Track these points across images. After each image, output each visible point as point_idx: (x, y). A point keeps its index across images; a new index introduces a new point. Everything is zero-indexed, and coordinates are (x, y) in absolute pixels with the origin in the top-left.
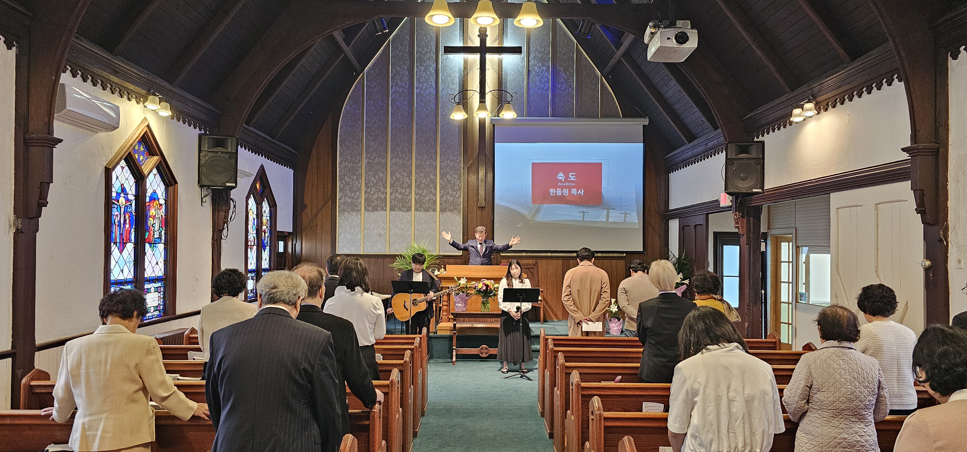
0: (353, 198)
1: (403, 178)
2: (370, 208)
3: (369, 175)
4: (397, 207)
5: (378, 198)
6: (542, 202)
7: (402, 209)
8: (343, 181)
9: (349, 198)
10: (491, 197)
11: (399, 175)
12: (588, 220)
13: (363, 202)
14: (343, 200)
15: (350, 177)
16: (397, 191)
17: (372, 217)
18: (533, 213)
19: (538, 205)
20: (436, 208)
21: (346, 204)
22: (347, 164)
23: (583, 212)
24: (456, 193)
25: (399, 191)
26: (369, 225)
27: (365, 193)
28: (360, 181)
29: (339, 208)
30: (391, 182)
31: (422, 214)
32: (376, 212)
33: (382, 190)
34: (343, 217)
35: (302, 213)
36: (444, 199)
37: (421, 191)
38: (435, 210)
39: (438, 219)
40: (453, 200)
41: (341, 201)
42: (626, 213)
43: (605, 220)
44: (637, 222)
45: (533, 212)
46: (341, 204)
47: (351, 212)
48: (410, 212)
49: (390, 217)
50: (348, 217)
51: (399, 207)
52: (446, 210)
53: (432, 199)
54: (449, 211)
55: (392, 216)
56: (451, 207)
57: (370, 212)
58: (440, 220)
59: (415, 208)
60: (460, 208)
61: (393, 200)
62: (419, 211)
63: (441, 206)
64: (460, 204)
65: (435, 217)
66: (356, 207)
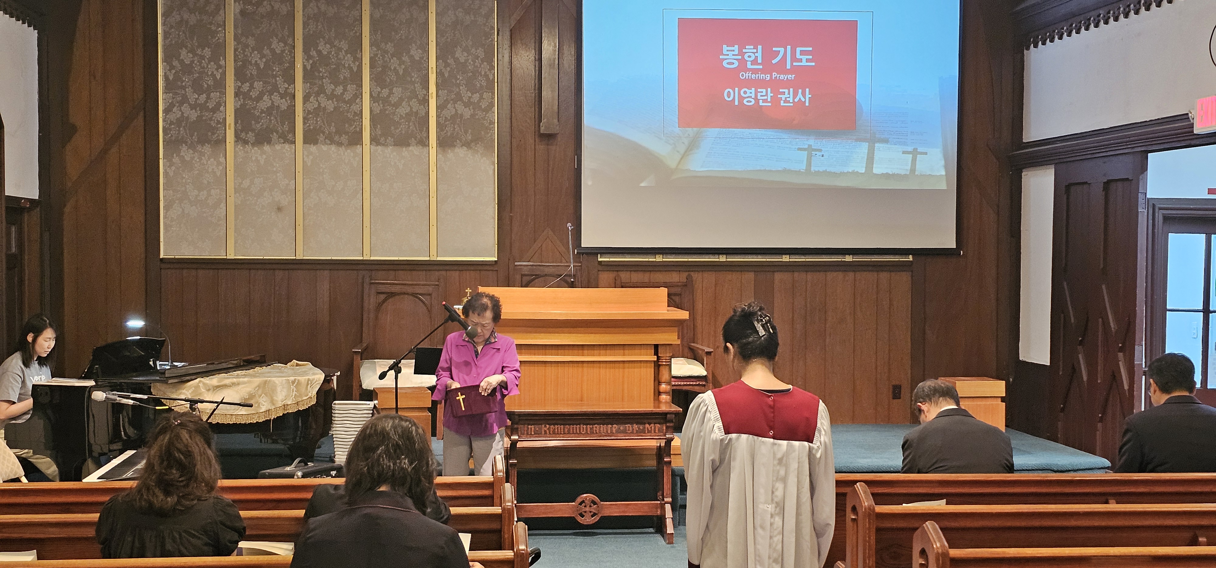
0: (203, 107)
1: (337, 54)
2: (251, 136)
3: (247, 46)
4: (324, 133)
5: (272, 107)
6: (706, 123)
7: (336, 138)
8: (175, 63)
9: (193, 107)
10: (572, 110)
11: (328, 46)
12: (821, 170)
13: (230, 120)
14: (176, 113)
15: (192, 51)
16: (321, 91)
17: (257, 161)
18: (682, 152)
19: (695, 129)
20: (428, 138)
21: (183, 124)
22: (186, 16)
23: (810, 150)
24: (481, 98)
25: (328, 92)
26: (246, 183)
27: (237, 95)
28: (222, 63)
29: (165, 135)
30: (304, 67)
31: (390, 153)
32: (267, 148)
33: (283, 86)
34: (176, 160)
35: (64, 147)
36: (449, 112)
37: (385, 92)
38: (424, 143)
39: (433, 167)
40: (472, 116)
41: (172, 117)
42: (915, 153)
43: (863, 170)
44: (944, 173)
45: (682, 149)
46: (170, 124)
47: (199, 146)
48: (358, 146)
49: (305, 160)
50: (189, 159)
51: (330, 133)
52: (455, 143)
53: (417, 113)
54: (461, 144)
55: (311, 157)
56: (466, 135)
57: (251, 147)
58: (439, 171)
59: (371, 137)
60: (490, 136)
61: (311, 114)
62: (383, 145)
63: (442, 130)
64: (492, 126)
65: (424, 160)
66: (213, 134)
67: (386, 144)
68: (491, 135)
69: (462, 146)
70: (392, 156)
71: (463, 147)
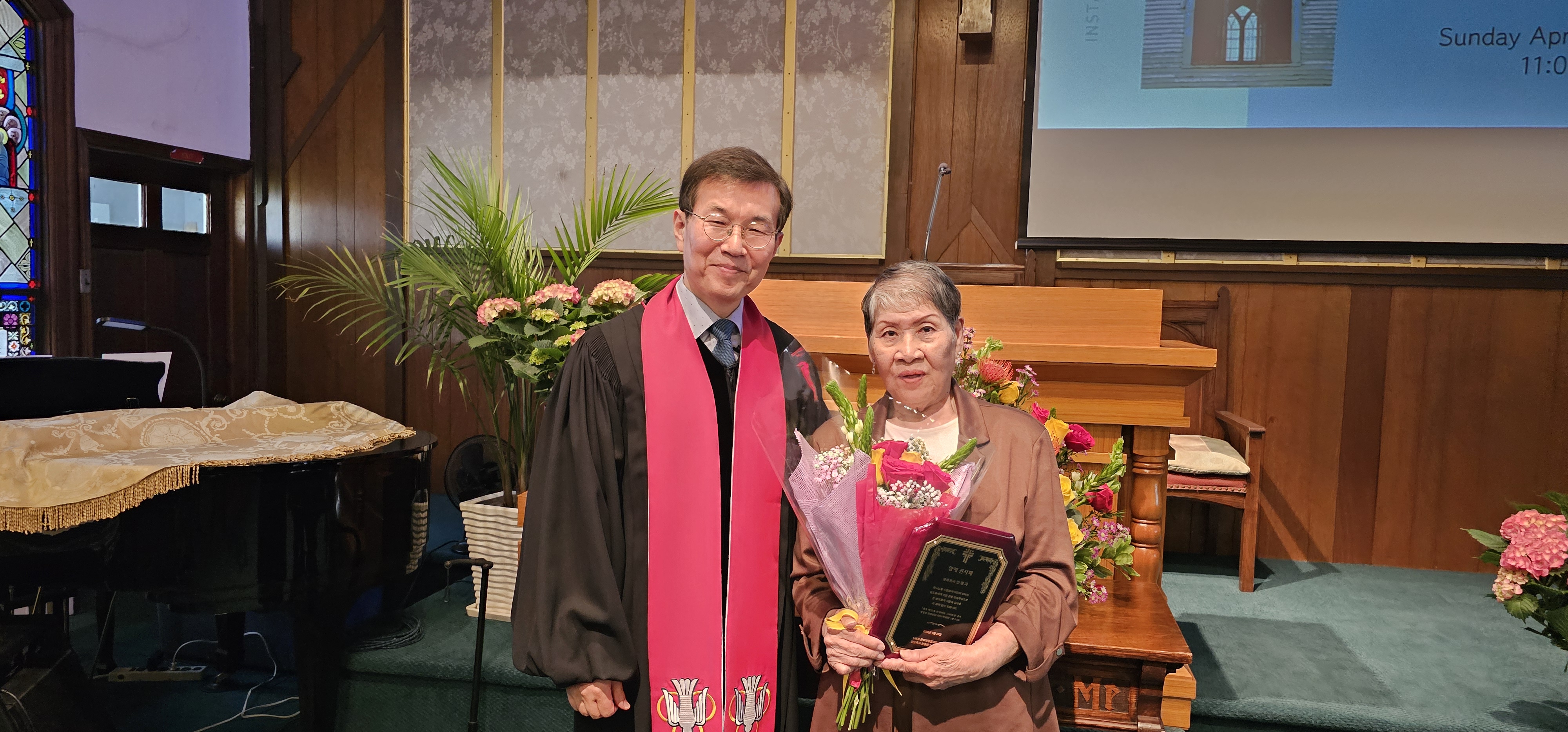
0: (464, 24)
2: (526, 65)
4: (627, 56)
5: (556, 19)
7: (646, 63)
9: (449, 23)
13: (500, 41)
14: (427, 33)
17: (536, 102)
20: (782, 57)
21: (436, 48)
26: (518, 136)
27: (508, 2)
29: (413, 64)
31: (723, 84)
32: (547, 82)
34: (426, 103)
35: (284, 86)
36: (816, 15)
38: (776, 66)
39: (789, 107)
40: (855, 18)
41: (421, 39)
46: (419, 50)
47: (457, 82)
48: (678, 75)
49: (600, 99)
50: (443, 101)
51: (636, 55)
52: (824, 66)
53: (766, 19)
54: (834, 66)
55: (609, 95)
56: (843, 52)
57: (525, 81)
58: (798, 112)
59: (696, 60)
60: (881, 52)
61: (611, 27)
62: (715, 72)
63: (805, 45)
64: (886, 34)
65: (776, 95)
66: (476, 62)
67: (718, 70)
68: (885, 50)
69: (835, 70)
70: (727, 91)
71: (838, 72)
